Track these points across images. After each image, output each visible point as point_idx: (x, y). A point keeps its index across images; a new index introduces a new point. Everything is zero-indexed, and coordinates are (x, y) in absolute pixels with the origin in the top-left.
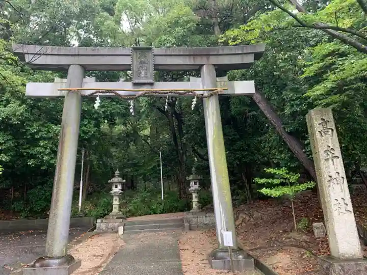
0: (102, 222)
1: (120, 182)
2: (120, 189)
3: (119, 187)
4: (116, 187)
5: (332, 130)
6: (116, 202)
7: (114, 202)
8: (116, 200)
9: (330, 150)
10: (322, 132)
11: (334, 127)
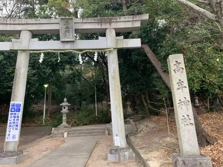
0: (55, 129)
1: (67, 106)
2: (67, 110)
3: (66, 108)
4: (64, 108)
5: (183, 69)
6: (64, 118)
7: (63, 117)
8: (64, 116)
9: (180, 82)
10: (176, 70)
11: (184, 67)
